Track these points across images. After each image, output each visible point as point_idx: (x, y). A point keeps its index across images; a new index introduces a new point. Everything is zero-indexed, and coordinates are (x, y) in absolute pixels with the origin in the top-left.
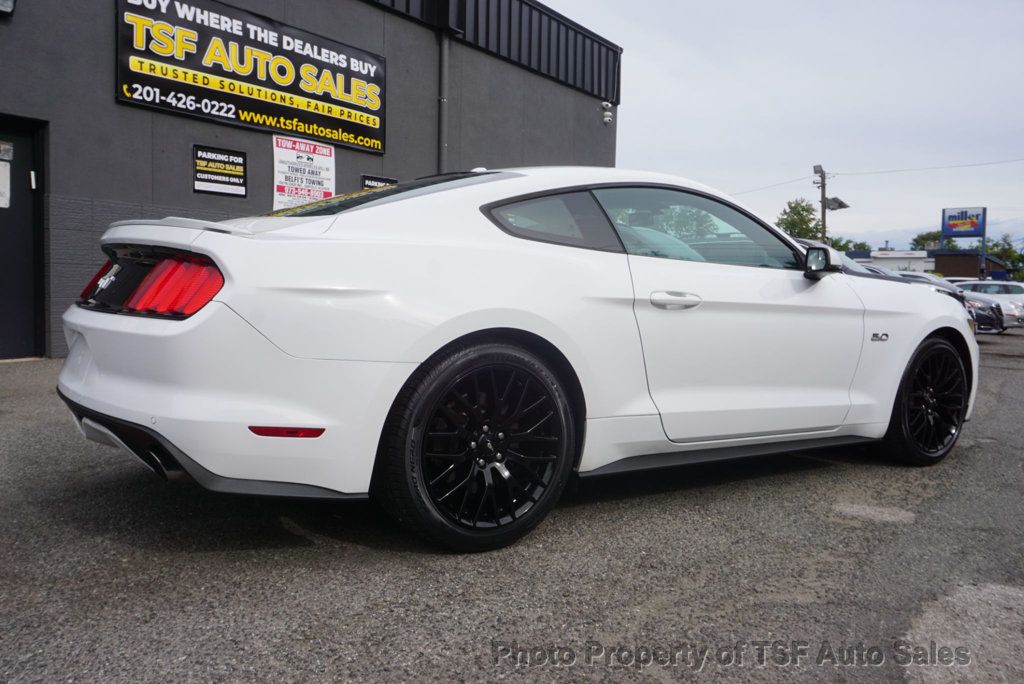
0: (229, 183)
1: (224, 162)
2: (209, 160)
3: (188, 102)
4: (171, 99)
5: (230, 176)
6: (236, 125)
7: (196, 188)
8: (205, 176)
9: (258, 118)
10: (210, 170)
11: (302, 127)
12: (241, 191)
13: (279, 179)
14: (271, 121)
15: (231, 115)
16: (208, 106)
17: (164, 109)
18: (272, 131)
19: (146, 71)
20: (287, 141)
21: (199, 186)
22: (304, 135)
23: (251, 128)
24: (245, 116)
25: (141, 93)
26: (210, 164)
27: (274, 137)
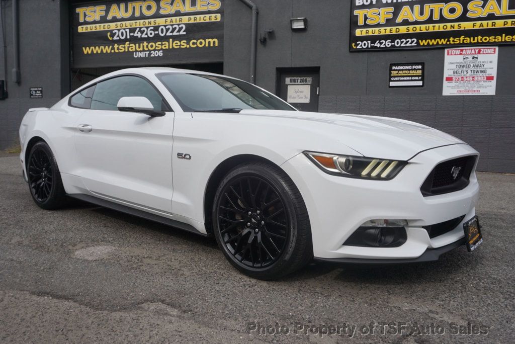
0: (412, 80)
1: (409, 70)
2: (399, 70)
3: (387, 44)
4: (377, 44)
5: (412, 76)
6: (419, 49)
7: (390, 85)
8: (397, 79)
9: (433, 42)
10: (399, 75)
11: (468, 40)
12: (420, 83)
13: (447, 73)
14: (443, 41)
15: (413, 44)
16: (398, 43)
17: (374, 50)
18: (443, 48)
19: (364, 34)
20: (457, 51)
21: (392, 84)
22: (470, 44)
23: (428, 48)
24: (423, 43)
25: (361, 45)
26: (400, 72)
27: (446, 51)
